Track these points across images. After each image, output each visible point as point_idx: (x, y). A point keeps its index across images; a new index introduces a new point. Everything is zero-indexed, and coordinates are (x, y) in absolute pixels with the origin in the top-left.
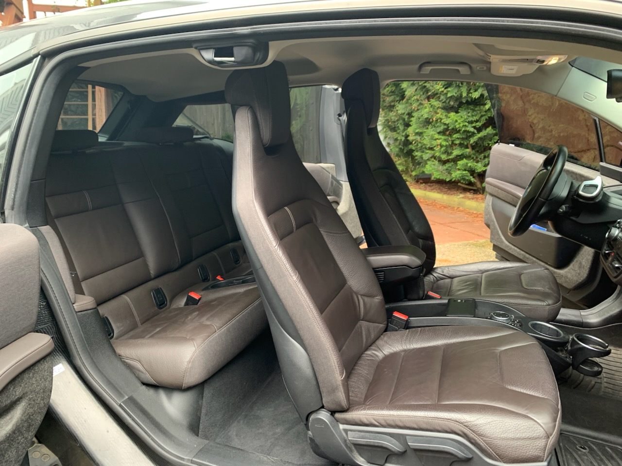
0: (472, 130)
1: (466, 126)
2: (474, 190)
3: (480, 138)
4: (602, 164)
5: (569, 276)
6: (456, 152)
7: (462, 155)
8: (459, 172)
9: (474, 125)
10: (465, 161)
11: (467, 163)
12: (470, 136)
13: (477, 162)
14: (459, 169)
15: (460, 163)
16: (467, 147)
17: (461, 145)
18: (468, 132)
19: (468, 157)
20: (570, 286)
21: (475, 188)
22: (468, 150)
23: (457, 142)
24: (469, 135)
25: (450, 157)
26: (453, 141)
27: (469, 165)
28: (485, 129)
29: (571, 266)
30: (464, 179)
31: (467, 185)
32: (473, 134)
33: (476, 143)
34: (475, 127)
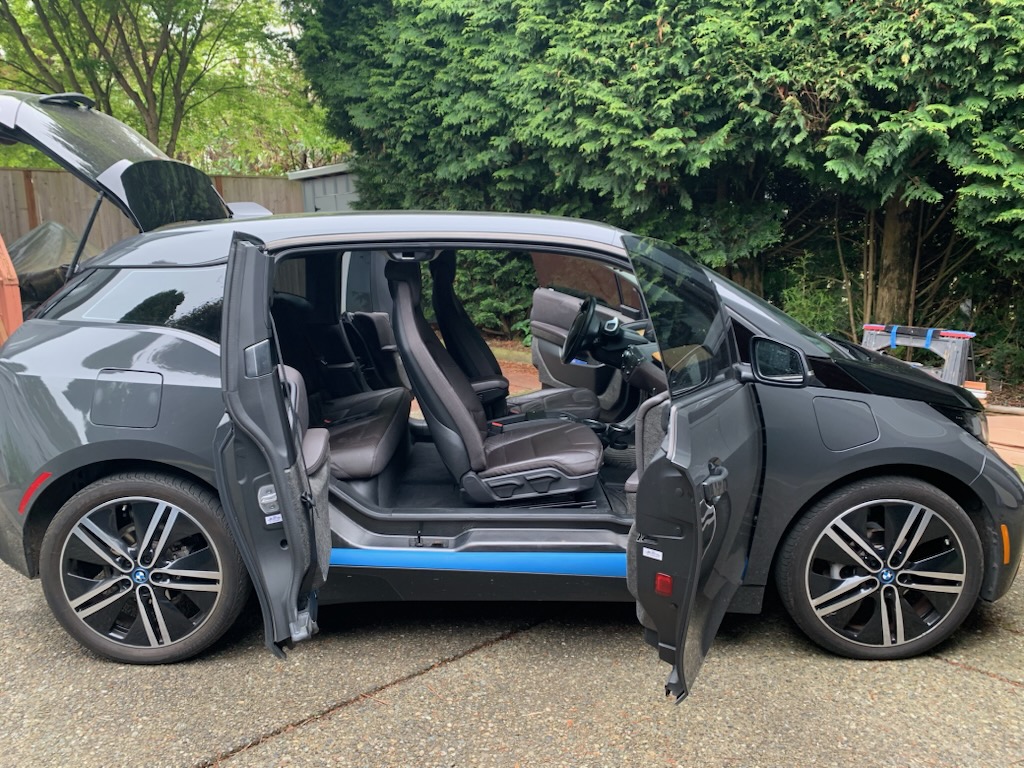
0: (495, 262)
1: (487, 258)
2: (501, 336)
3: (504, 273)
4: (623, 306)
5: (607, 399)
6: (477, 289)
7: (485, 292)
8: (482, 314)
9: (496, 256)
10: (489, 300)
11: (492, 304)
12: (493, 271)
13: (503, 301)
14: (482, 311)
15: (484, 302)
16: (489, 283)
17: (482, 281)
18: (491, 265)
19: (492, 295)
20: (608, 408)
21: (501, 333)
22: (491, 287)
23: (478, 277)
24: (491, 269)
25: (471, 296)
26: (472, 277)
27: (495, 305)
28: (510, 261)
29: (607, 391)
30: (489, 323)
31: (491, 329)
32: (496, 268)
33: (500, 277)
34: (497, 259)
